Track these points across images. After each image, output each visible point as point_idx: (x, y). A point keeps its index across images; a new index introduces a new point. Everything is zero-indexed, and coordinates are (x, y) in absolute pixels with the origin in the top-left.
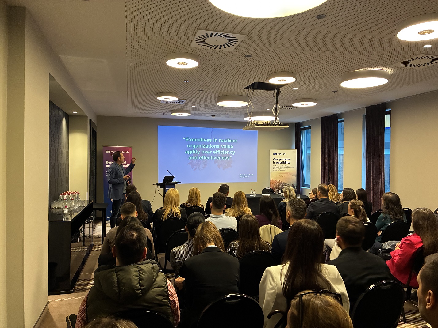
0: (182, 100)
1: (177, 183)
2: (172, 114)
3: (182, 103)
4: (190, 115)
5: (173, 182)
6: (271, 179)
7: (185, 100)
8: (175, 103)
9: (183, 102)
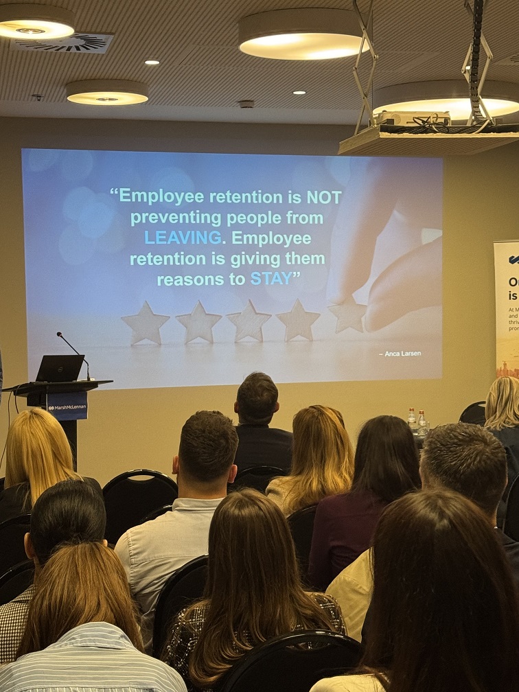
0: (99, 37)
1: (95, 384)
2: (69, 98)
3: (101, 51)
4: (145, 99)
5: (79, 380)
6: (499, 366)
7: (111, 33)
8: (74, 50)
9: (104, 44)
